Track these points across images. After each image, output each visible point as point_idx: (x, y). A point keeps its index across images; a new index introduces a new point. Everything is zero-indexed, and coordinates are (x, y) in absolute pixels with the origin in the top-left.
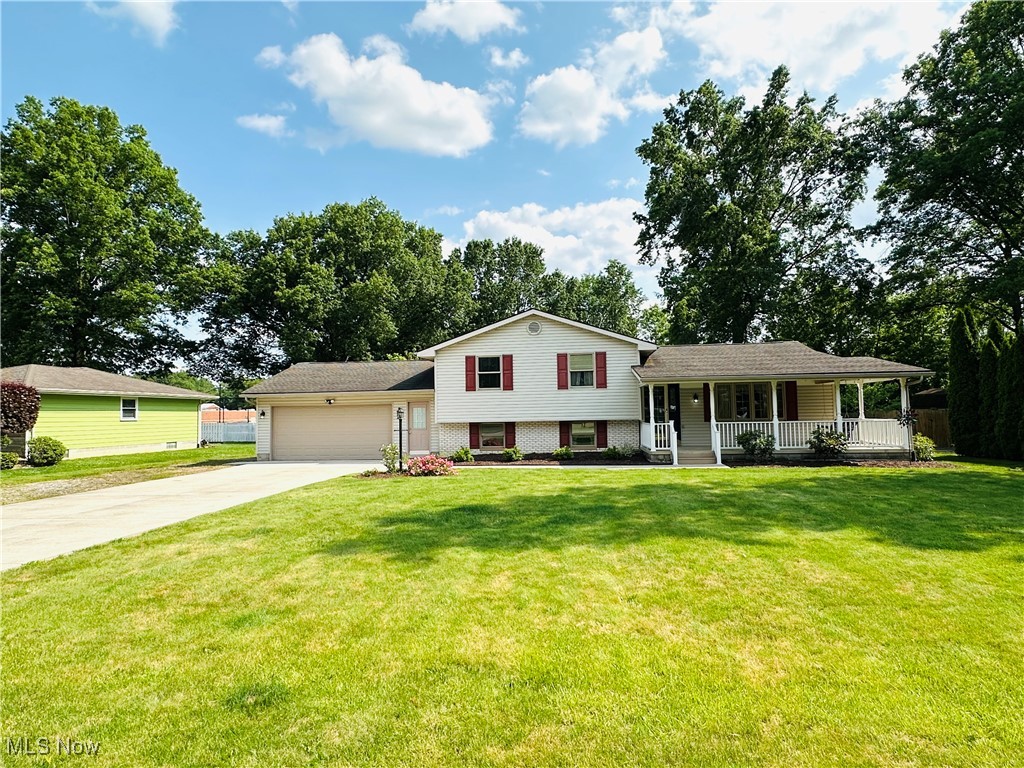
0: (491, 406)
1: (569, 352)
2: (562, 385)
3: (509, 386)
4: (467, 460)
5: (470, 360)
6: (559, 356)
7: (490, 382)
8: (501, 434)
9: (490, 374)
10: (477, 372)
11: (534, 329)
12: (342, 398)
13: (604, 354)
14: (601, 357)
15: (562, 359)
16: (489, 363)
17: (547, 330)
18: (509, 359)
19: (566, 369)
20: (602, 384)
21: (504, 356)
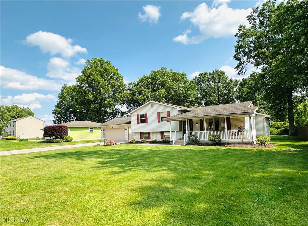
0: (144, 128)
1: (160, 112)
3: (147, 122)
4: (132, 142)
5: (138, 115)
6: (158, 113)
7: (143, 121)
8: (147, 135)
9: (143, 119)
10: (140, 119)
11: (152, 106)
12: (116, 126)
13: (169, 112)
15: (159, 114)
16: (142, 116)
17: (155, 106)
18: (146, 114)
19: (160, 117)
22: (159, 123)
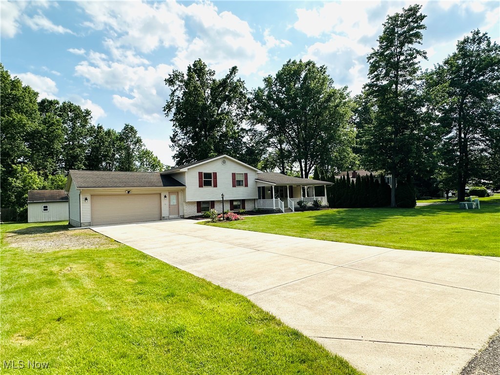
0: (208, 194)
1: (236, 172)
2: (234, 186)
3: (215, 186)
5: (200, 174)
7: (208, 184)
9: (207, 180)
11: (224, 162)
12: (134, 190)
13: (247, 174)
14: (246, 175)
15: (234, 175)
16: (208, 175)
17: (229, 163)
18: (215, 174)
19: (235, 179)
20: (246, 185)
21: (213, 173)
22: (234, 188)
